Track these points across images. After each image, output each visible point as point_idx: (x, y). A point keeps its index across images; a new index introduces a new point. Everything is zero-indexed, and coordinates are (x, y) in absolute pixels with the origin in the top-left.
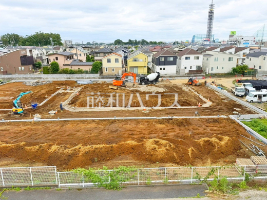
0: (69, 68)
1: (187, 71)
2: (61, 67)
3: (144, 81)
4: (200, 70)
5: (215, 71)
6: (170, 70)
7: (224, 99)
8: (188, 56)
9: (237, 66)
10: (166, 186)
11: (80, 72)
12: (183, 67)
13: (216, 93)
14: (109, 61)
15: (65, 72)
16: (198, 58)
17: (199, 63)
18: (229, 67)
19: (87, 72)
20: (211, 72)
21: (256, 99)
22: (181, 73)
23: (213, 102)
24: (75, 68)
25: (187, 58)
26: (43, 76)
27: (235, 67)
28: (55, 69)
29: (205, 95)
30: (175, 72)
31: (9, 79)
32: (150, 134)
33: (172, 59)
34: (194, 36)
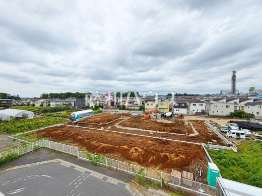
0: (130, 108)
1: (194, 112)
2: (126, 107)
3: (163, 116)
4: (203, 113)
5: (216, 114)
6: (183, 111)
7: (210, 133)
8: (195, 104)
9: (235, 110)
10: (117, 171)
11: (134, 110)
12: (191, 110)
13: (208, 128)
14: (148, 105)
15: (128, 109)
16: (202, 105)
17: (203, 108)
18: (227, 112)
19: (137, 110)
20: (212, 114)
21: (234, 136)
22: (190, 113)
23: (200, 133)
24: (132, 108)
25: (194, 105)
26: (119, 111)
27: (233, 111)
28: (124, 108)
29: (198, 128)
30: (186, 113)
31: (106, 111)
32: (140, 145)
33: (183, 105)
34: (221, 91)
